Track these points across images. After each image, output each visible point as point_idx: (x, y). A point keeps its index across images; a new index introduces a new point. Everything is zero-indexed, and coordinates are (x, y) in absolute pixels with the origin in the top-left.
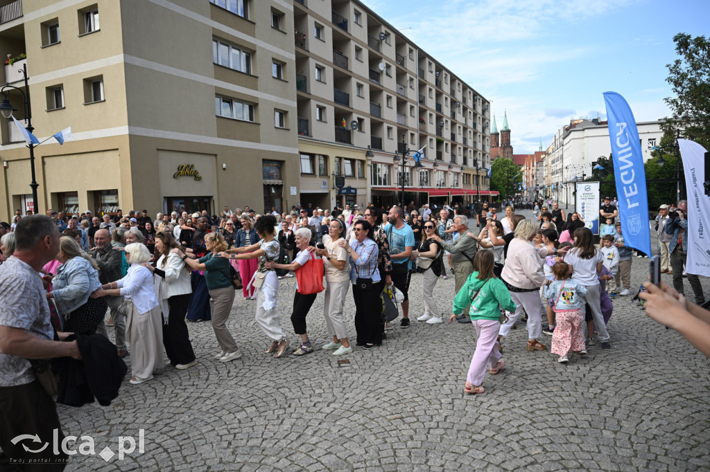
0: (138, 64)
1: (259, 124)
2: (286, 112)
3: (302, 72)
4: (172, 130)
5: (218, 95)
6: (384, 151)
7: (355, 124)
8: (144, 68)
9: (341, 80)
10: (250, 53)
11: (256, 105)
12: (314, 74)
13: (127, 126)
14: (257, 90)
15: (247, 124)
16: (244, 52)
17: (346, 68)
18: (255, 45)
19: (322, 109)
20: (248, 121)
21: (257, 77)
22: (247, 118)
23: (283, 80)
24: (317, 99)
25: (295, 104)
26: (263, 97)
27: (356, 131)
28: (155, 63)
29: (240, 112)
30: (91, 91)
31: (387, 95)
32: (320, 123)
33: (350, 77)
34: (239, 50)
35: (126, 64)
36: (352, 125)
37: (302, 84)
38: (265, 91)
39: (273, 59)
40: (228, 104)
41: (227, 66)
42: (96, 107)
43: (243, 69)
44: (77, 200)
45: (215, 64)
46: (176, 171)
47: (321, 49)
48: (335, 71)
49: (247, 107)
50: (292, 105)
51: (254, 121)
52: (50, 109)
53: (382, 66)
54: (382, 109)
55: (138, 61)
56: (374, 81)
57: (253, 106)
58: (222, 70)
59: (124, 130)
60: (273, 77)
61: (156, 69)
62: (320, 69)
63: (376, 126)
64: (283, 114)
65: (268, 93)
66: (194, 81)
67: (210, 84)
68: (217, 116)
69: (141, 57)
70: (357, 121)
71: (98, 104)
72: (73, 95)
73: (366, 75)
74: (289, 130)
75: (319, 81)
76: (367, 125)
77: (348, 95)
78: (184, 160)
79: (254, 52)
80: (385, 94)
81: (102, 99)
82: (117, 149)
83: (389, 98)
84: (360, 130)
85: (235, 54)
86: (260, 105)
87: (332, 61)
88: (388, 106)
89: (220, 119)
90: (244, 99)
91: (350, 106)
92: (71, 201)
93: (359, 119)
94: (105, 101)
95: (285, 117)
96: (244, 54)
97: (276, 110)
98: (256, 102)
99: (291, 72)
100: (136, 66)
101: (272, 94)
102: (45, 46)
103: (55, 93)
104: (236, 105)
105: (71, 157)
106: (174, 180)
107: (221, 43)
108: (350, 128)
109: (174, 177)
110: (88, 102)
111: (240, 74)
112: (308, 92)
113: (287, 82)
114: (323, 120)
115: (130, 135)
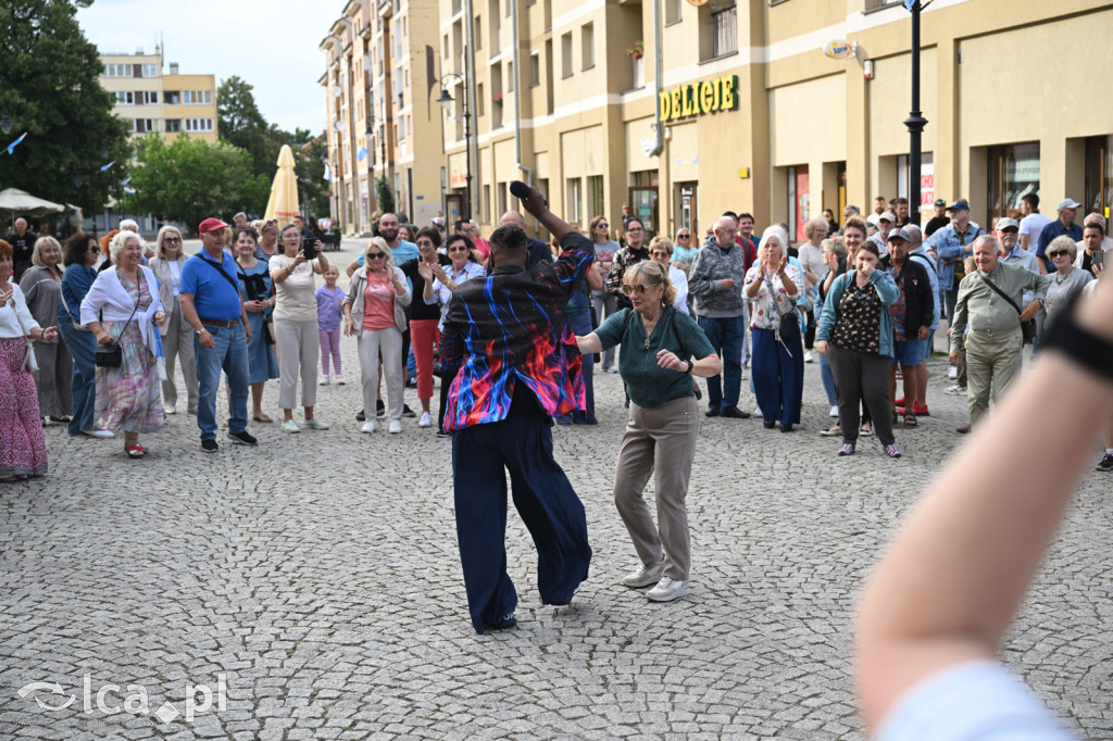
44: (1037, 170)
92: (1023, 171)
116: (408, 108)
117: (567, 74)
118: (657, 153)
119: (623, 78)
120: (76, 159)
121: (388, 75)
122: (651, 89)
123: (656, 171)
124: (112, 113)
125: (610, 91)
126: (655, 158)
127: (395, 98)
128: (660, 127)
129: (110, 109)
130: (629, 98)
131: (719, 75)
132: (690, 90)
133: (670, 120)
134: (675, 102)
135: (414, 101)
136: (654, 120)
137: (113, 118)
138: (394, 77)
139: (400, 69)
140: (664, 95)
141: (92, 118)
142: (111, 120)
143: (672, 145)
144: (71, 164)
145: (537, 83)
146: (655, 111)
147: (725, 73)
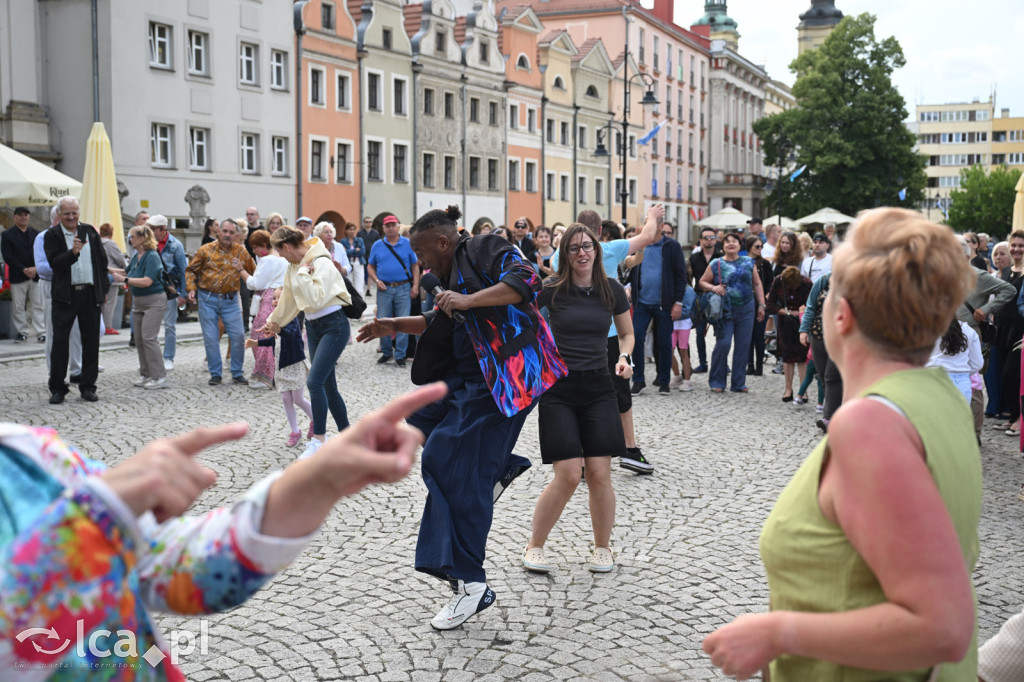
120: (879, 185)
124: (914, 150)
129: (912, 145)
137: (914, 154)
141: (895, 154)
142: (911, 156)
144: (875, 190)
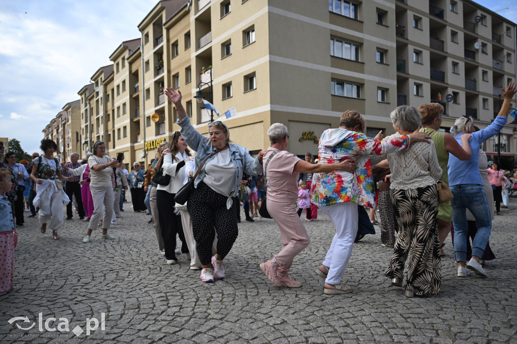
0: (278, 61)
1: (365, 100)
2: (387, 90)
3: (402, 57)
4: (299, 107)
5: (333, 79)
6: (479, 120)
7: (450, 97)
8: (281, 63)
9: (437, 61)
10: (358, 45)
11: (363, 85)
12: (412, 57)
13: (269, 105)
14: (364, 73)
15: (356, 100)
16: (354, 45)
17: (442, 50)
18: (363, 39)
19: (419, 86)
20: (356, 97)
21: (363, 63)
22: (355, 95)
23: (385, 64)
24: (415, 77)
25: (395, 83)
26: (368, 79)
27: (451, 104)
28: (290, 60)
29: (350, 91)
30: (248, 83)
31: (483, 70)
32: (417, 97)
33: (445, 58)
34: (350, 44)
35: (270, 62)
36: (447, 98)
37: (401, 66)
38: (371, 74)
39: (378, 48)
40: (340, 86)
41: (341, 57)
42: (251, 94)
43: (353, 58)
45: (331, 56)
46: (301, 136)
47: (420, 36)
48: (431, 53)
49: (355, 87)
50: (392, 83)
51: (361, 98)
52: (224, 98)
53: (477, 45)
54: (477, 83)
55: (278, 59)
56: (469, 59)
57: (360, 86)
58: (337, 61)
59: (267, 108)
60: (377, 62)
61: (290, 63)
62: (418, 53)
63: (471, 98)
64: (384, 91)
65: (372, 75)
66: (316, 70)
67: (328, 71)
68: (332, 95)
69: (280, 56)
70: (452, 95)
71: (252, 92)
72: (237, 88)
73: (462, 54)
74: (389, 103)
75: (417, 62)
76: (462, 98)
77: (444, 73)
78: (306, 128)
79: (361, 44)
80: (480, 70)
81: (255, 88)
82: (262, 122)
83: (484, 73)
84: (455, 102)
85: (346, 48)
86: (365, 85)
87: (428, 45)
88: (483, 80)
89: (335, 97)
90: (353, 80)
91: (446, 82)
93: (454, 93)
94: (256, 89)
95: (387, 94)
96: (354, 47)
97: (379, 88)
98: (363, 82)
99: (392, 58)
100: (277, 62)
101: (376, 76)
102: (223, 57)
103: (227, 87)
104: (346, 86)
105: (234, 129)
106: (299, 143)
107: (337, 41)
108: (445, 101)
109: (299, 140)
110: (246, 91)
111: (350, 62)
112: (406, 72)
113: (388, 65)
114: (420, 95)
115: (271, 111)
116: (71, 148)
117: (119, 138)
118: (144, 157)
119: (134, 139)
121: (64, 139)
122: (142, 142)
123: (143, 162)
125: (131, 142)
126: (144, 159)
127: (66, 145)
128: (145, 151)
130: (136, 144)
131: (161, 138)
132: (153, 142)
133: (148, 149)
134: (149, 145)
135: (72, 146)
136: (144, 149)
138: (66, 140)
139: (68, 137)
140: (146, 143)
143: (148, 156)
145: (110, 141)
146: (143, 147)
147: (162, 138)
